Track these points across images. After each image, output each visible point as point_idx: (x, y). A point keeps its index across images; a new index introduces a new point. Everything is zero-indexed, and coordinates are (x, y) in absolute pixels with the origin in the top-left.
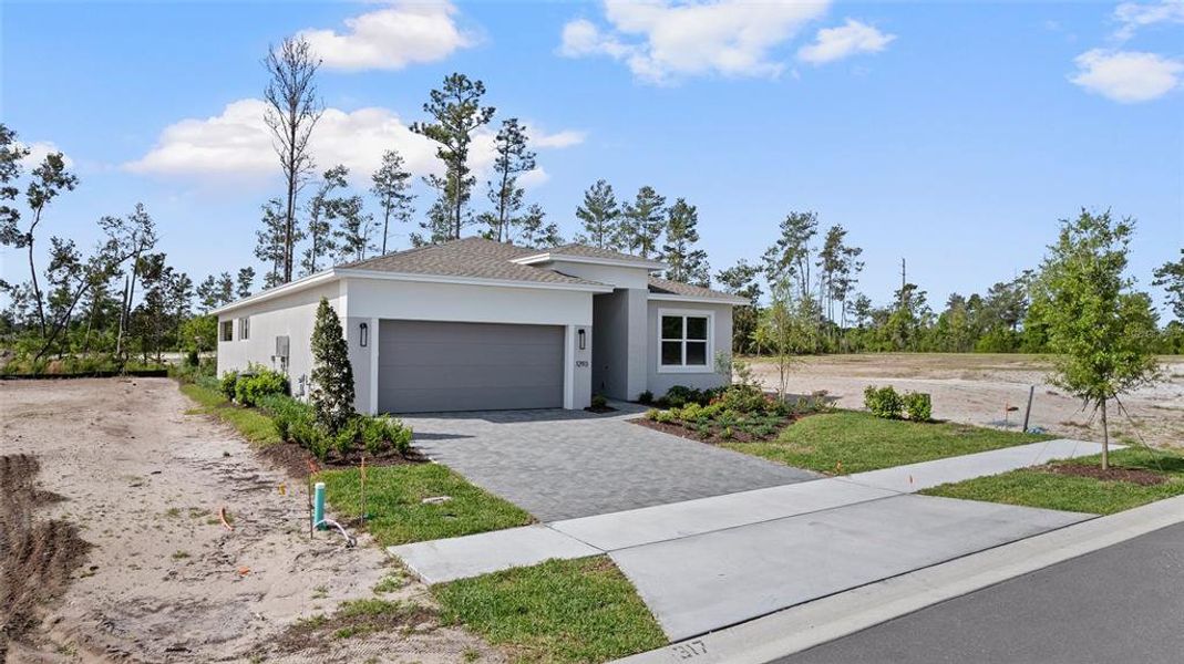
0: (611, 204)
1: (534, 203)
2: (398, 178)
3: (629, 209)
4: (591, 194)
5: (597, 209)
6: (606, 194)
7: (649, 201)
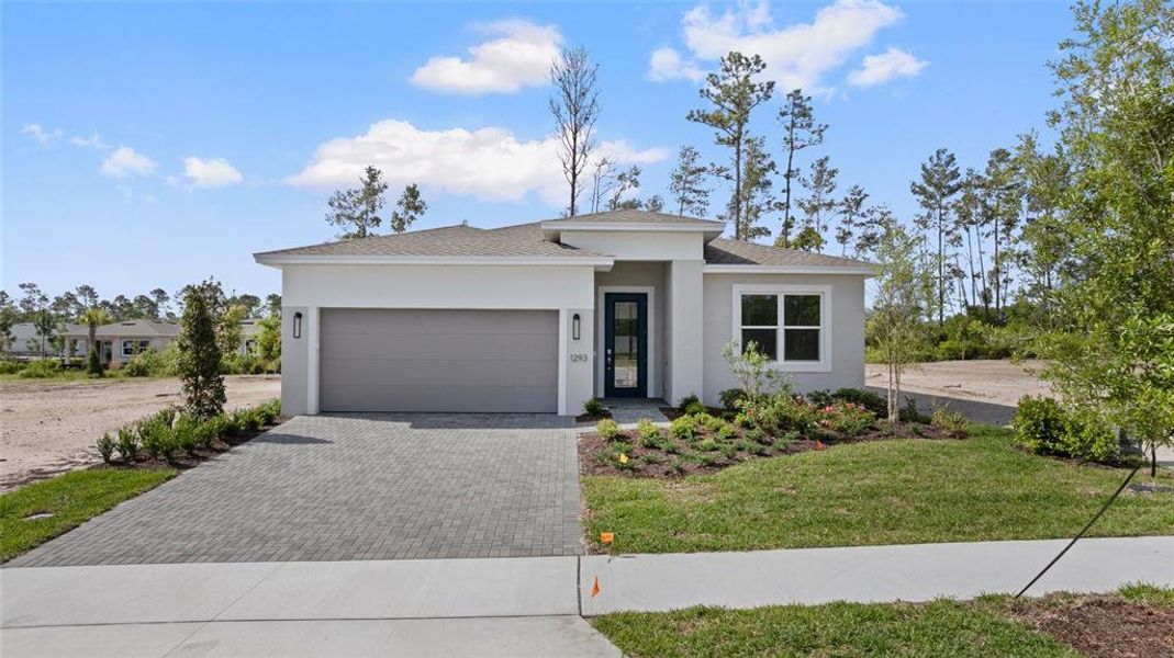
0: (955, 175)
1: (855, 184)
2: (694, 173)
3: (978, 177)
4: (929, 166)
5: (937, 182)
6: (948, 164)
7: (1003, 167)
